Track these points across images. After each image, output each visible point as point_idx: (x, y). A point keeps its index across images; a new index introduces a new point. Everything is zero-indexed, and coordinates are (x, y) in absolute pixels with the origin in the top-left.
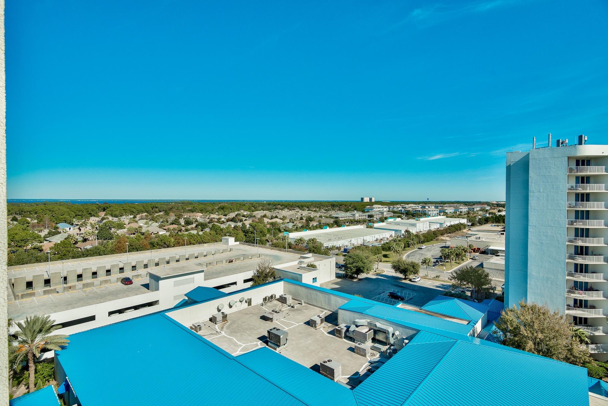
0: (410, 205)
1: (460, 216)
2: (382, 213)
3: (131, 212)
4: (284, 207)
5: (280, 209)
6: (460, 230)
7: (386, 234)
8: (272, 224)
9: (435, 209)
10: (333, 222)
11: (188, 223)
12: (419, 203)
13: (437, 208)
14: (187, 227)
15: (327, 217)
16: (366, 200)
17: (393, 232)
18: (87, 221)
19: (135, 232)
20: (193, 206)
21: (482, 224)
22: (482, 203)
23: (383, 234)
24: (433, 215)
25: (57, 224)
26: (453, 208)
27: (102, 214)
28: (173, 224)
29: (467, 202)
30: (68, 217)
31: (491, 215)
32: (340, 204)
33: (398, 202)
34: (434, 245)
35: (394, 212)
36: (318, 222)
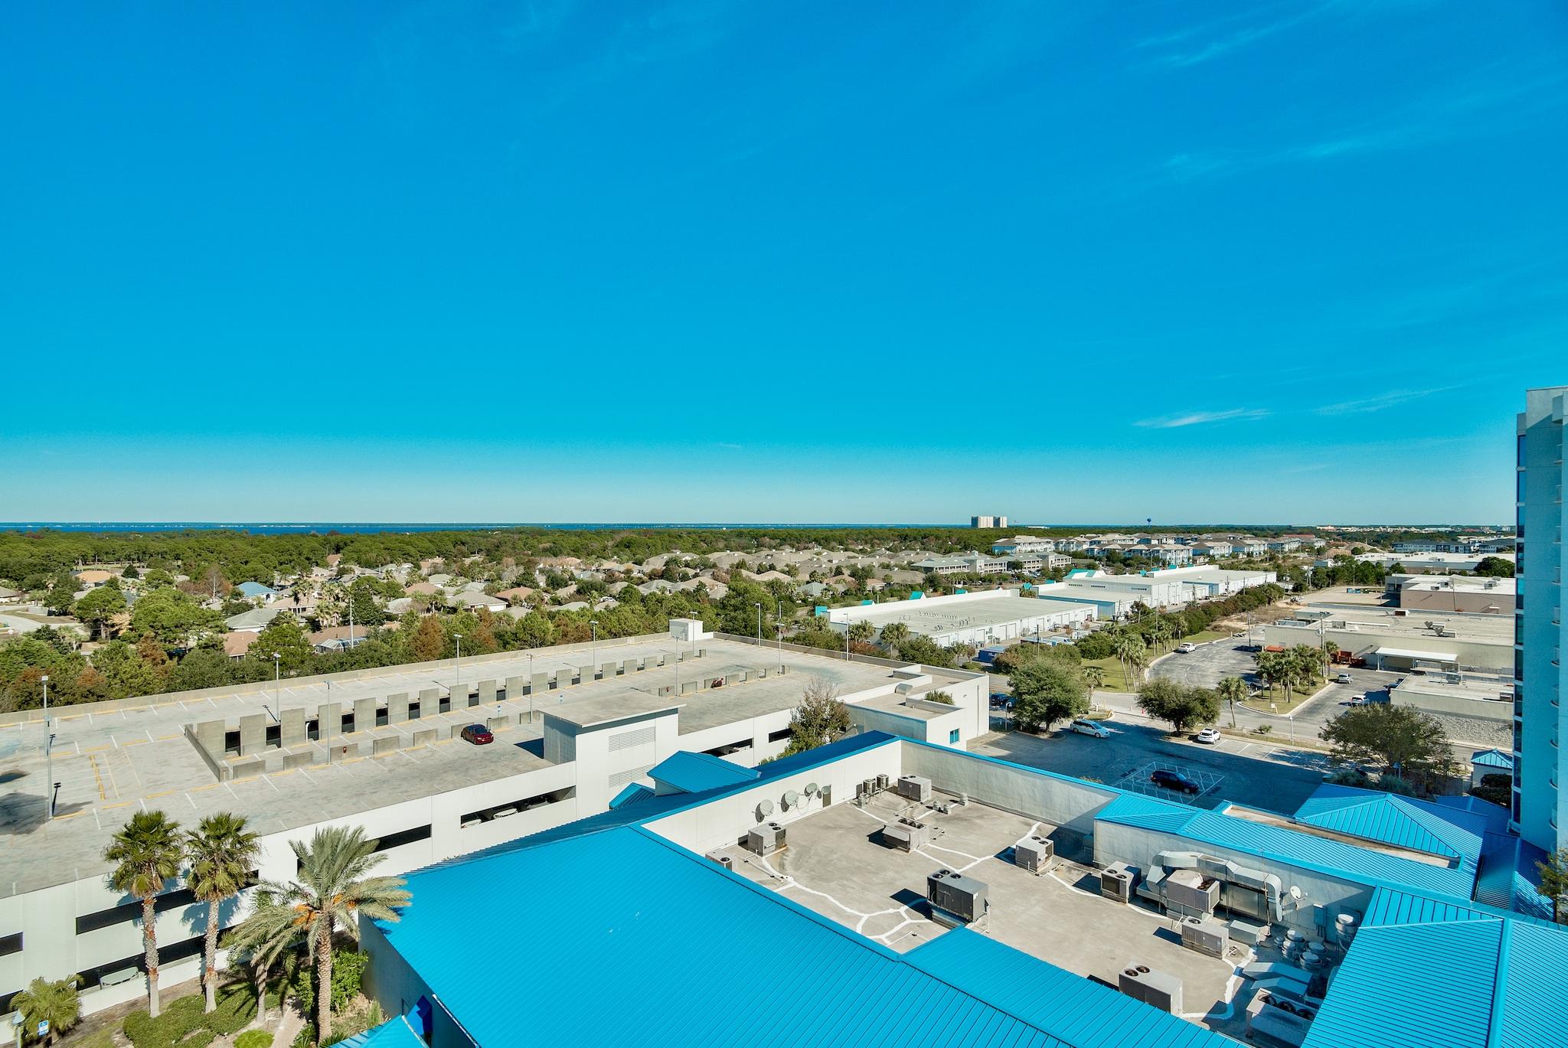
0: (1110, 537)
1: (1250, 564)
2: (1044, 557)
3: (403, 555)
4: (779, 541)
5: (770, 547)
6: (1269, 603)
7: (1078, 611)
8: (773, 587)
9: (1179, 547)
10: (924, 579)
11: (555, 583)
12: (1130, 530)
13: (1185, 544)
14: (556, 594)
15: (902, 568)
16: (986, 522)
17: (1095, 608)
18: (305, 578)
19: (430, 606)
20: (551, 538)
21: (1321, 587)
22: (1298, 531)
23: (1071, 612)
24: (1178, 561)
25: (235, 584)
26: (1229, 544)
27: (335, 560)
28: (519, 585)
29: (1262, 528)
30: (260, 566)
31: (1340, 564)
32: (921, 533)
33: (1071, 527)
34: (1214, 642)
35: (1075, 555)
36: (884, 580)
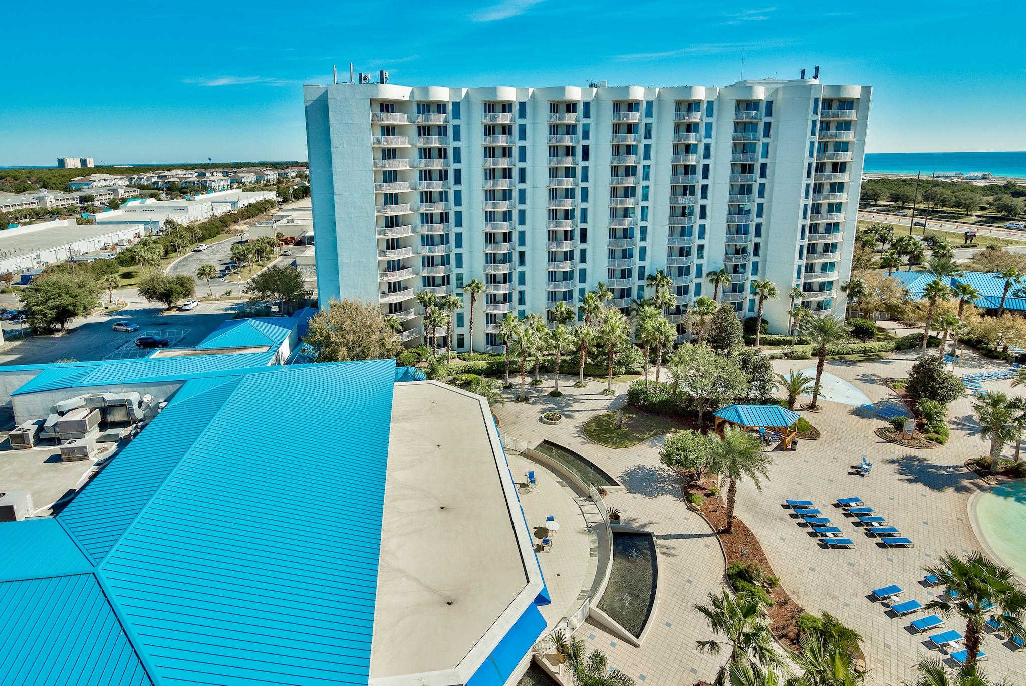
0: (174, 172)
1: (266, 187)
2: (115, 191)
6: (265, 212)
7: (126, 231)
9: (223, 178)
12: (193, 167)
13: (227, 176)
16: (72, 164)
17: (142, 227)
21: (298, 199)
22: (300, 165)
23: (120, 233)
24: (220, 188)
26: (253, 175)
34: (223, 241)
35: (142, 188)
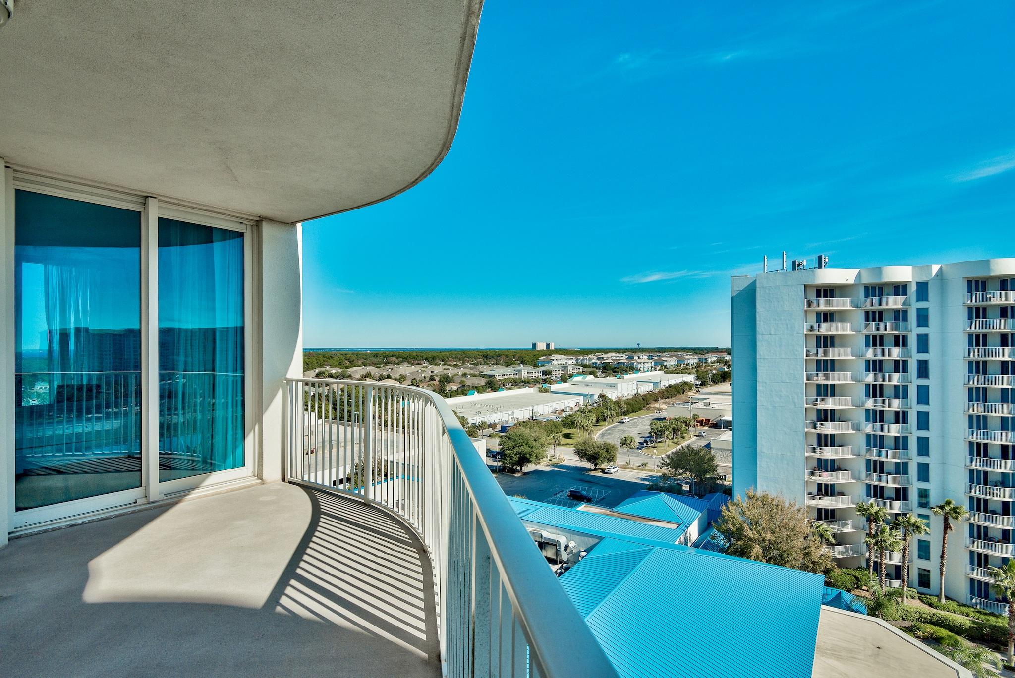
0: (610, 355)
1: (686, 371)
2: (566, 368)
4: (401, 359)
5: (394, 363)
6: (683, 393)
7: (570, 401)
9: (648, 361)
10: (485, 383)
12: (624, 351)
13: (652, 359)
15: (475, 376)
16: (541, 346)
17: (581, 398)
21: (717, 383)
22: (720, 350)
23: (566, 401)
24: (645, 369)
26: (675, 358)
29: (698, 349)
32: (497, 353)
34: (643, 417)
35: (585, 366)
36: (460, 384)
